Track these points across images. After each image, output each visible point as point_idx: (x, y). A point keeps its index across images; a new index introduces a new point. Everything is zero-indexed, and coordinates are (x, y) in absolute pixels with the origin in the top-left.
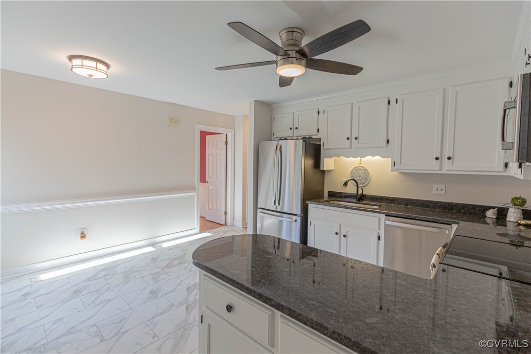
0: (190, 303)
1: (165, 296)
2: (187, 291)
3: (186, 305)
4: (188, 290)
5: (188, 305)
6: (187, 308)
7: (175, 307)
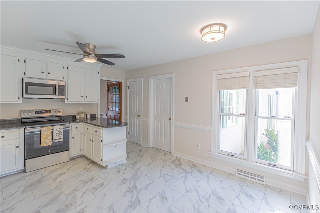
0: (135, 190)
1: (154, 196)
2: (140, 199)
3: (137, 189)
4: (139, 202)
5: (136, 189)
6: (136, 188)
7: (144, 188)
